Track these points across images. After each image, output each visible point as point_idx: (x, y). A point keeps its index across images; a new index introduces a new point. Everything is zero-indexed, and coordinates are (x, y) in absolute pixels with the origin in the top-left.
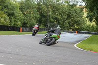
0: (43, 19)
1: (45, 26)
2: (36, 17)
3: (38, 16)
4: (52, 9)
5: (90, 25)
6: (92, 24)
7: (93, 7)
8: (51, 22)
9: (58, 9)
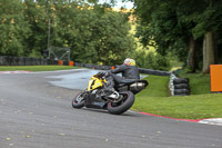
0: (38, 38)
1: (42, 53)
2: (21, 33)
3: (27, 30)
4: (59, 16)
5: (143, 53)
6: (147, 52)
7: (150, 13)
8: (55, 44)
9: (72, 16)
